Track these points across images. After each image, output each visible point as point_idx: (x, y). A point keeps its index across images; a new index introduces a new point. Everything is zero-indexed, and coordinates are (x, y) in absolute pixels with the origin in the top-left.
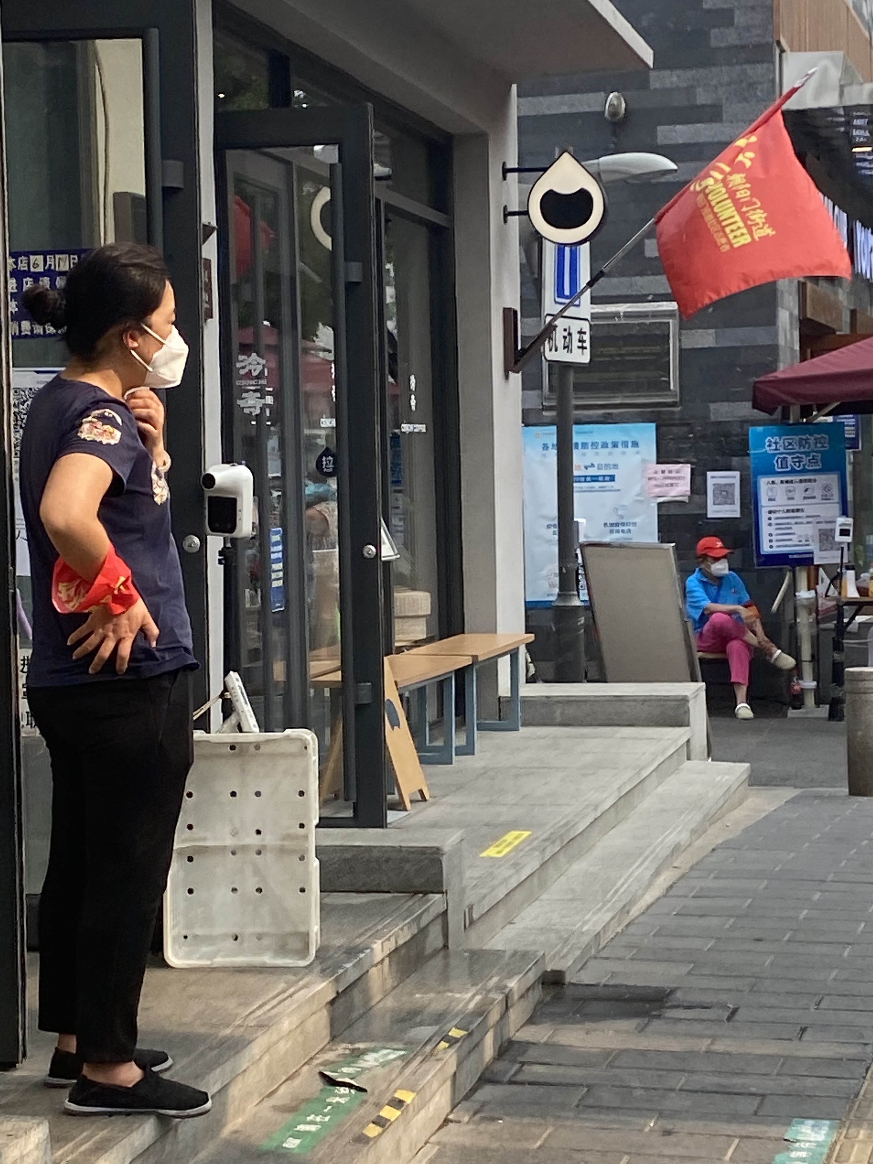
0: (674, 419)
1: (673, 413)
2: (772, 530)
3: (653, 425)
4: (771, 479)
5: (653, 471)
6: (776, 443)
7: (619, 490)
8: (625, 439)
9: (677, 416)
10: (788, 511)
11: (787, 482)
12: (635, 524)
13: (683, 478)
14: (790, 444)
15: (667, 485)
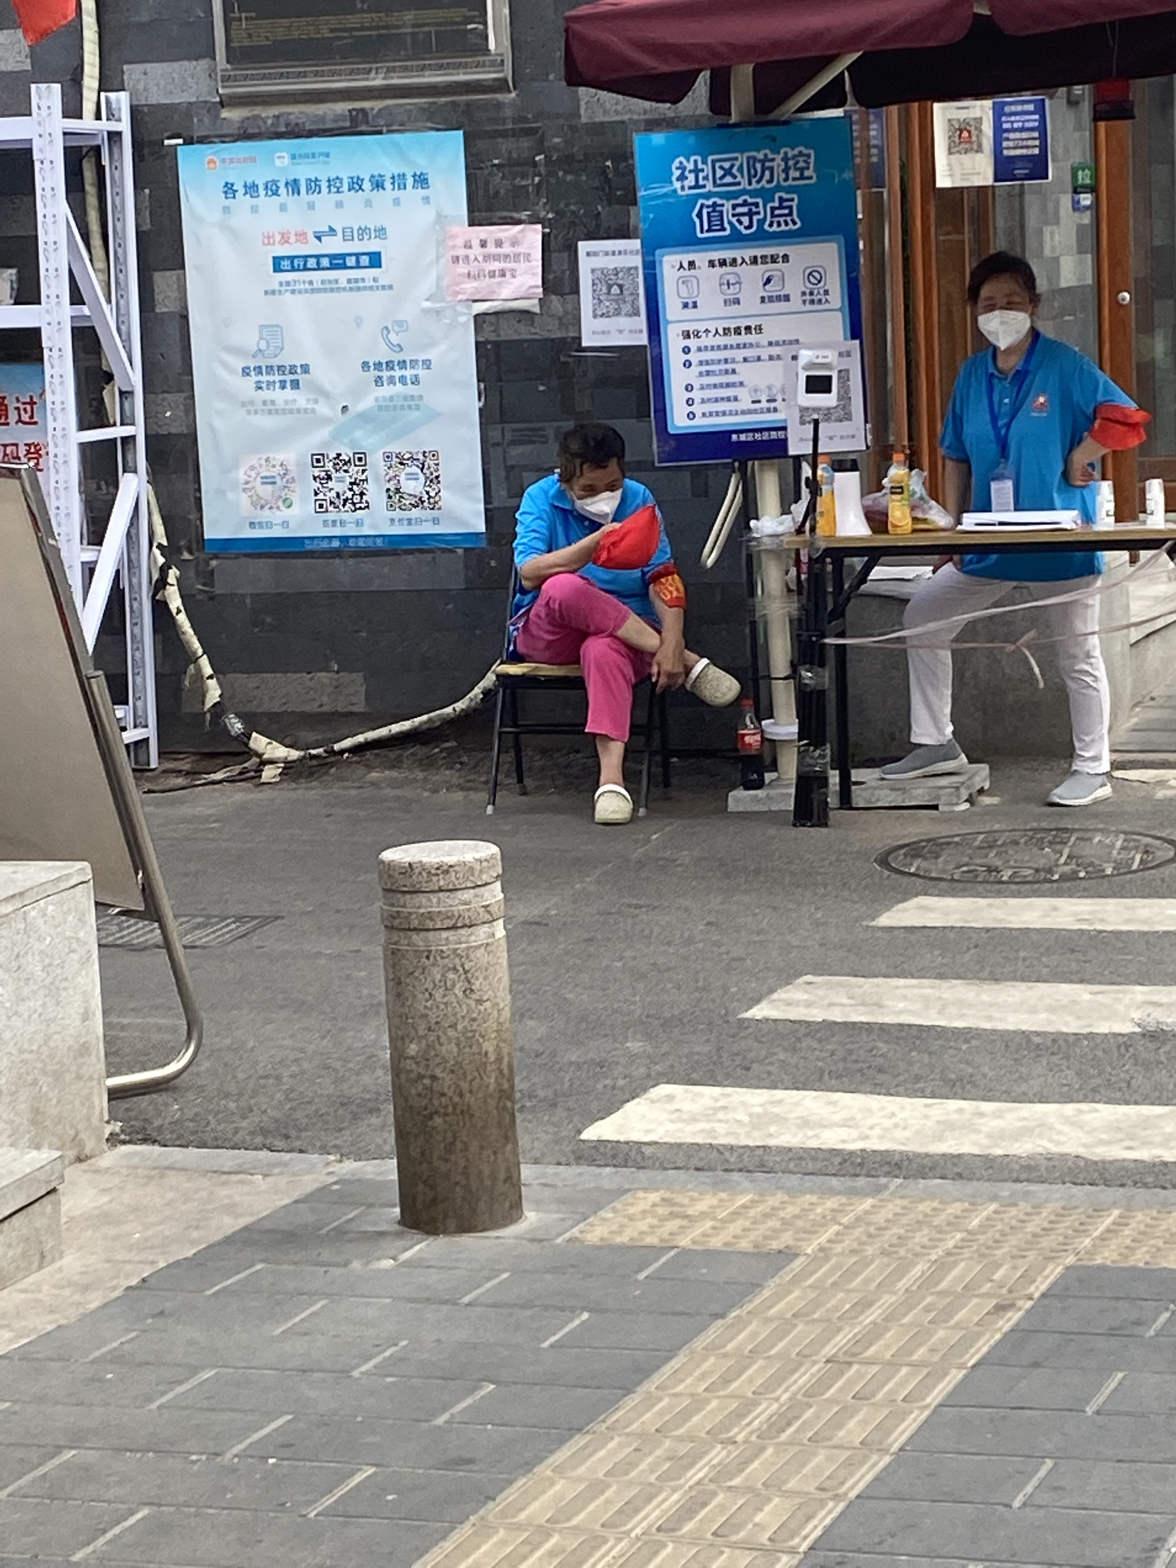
0: (504, 121)
1: (499, 105)
2: (691, 376)
3: (459, 135)
4: (685, 258)
5: (460, 242)
6: (696, 171)
7: (391, 287)
8: (396, 169)
9: (508, 113)
10: (727, 331)
11: (723, 263)
12: (427, 364)
13: (528, 257)
14: (728, 172)
15: (492, 274)
